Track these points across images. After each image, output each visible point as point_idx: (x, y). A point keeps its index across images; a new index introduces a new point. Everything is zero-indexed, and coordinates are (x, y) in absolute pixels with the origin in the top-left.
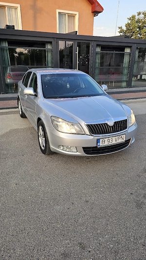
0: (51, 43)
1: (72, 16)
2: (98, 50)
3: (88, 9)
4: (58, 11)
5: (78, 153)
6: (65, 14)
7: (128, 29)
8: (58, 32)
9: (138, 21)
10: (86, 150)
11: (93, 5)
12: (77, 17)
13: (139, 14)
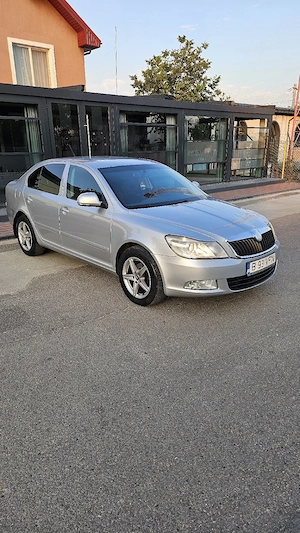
0: (34, 106)
1: (40, 53)
2: (123, 120)
3: (71, 40)
4: (10, 41)
5: (219, 290)
6: (25, 47)
7: (148, 81)
8: (15, 83)
9: (167, 68)
10: (233, 283)
11: (81, 34)
12: (51, 56)
13: (166, 54)
